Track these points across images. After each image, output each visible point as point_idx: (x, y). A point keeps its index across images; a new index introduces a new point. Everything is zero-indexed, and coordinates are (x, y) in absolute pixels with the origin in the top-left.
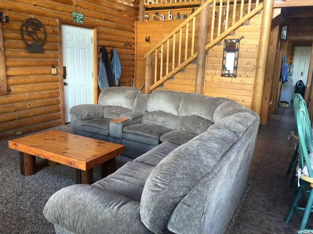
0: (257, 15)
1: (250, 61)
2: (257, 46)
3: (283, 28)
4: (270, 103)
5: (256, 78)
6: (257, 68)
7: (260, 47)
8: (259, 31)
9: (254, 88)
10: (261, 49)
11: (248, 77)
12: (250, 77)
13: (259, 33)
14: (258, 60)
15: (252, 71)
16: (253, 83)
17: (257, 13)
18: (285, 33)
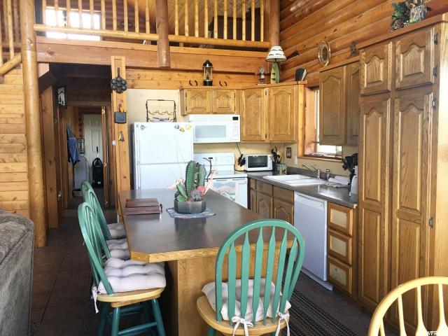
0: (15, 71)
1: (15, 137)
2: (23, 115)
3: (59, 91)
4: (60, 196)
5: (29, 161)
6: (28, 147)
7: (26, 116)
8: (22, 93)
9: (28, 177)
10: (29, 120)
11: (16, 162)
12: (20, 162)
13: (22, 97)
14: (27, 135)
15: (22, 151)
16: (26, 170)
17: (14, 68)
18: (62, 97)
